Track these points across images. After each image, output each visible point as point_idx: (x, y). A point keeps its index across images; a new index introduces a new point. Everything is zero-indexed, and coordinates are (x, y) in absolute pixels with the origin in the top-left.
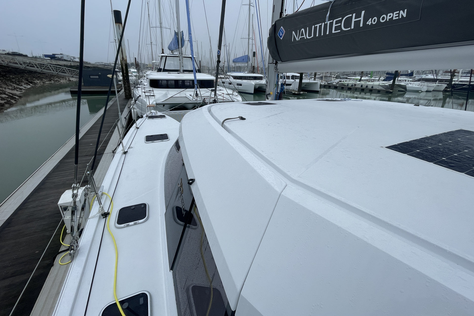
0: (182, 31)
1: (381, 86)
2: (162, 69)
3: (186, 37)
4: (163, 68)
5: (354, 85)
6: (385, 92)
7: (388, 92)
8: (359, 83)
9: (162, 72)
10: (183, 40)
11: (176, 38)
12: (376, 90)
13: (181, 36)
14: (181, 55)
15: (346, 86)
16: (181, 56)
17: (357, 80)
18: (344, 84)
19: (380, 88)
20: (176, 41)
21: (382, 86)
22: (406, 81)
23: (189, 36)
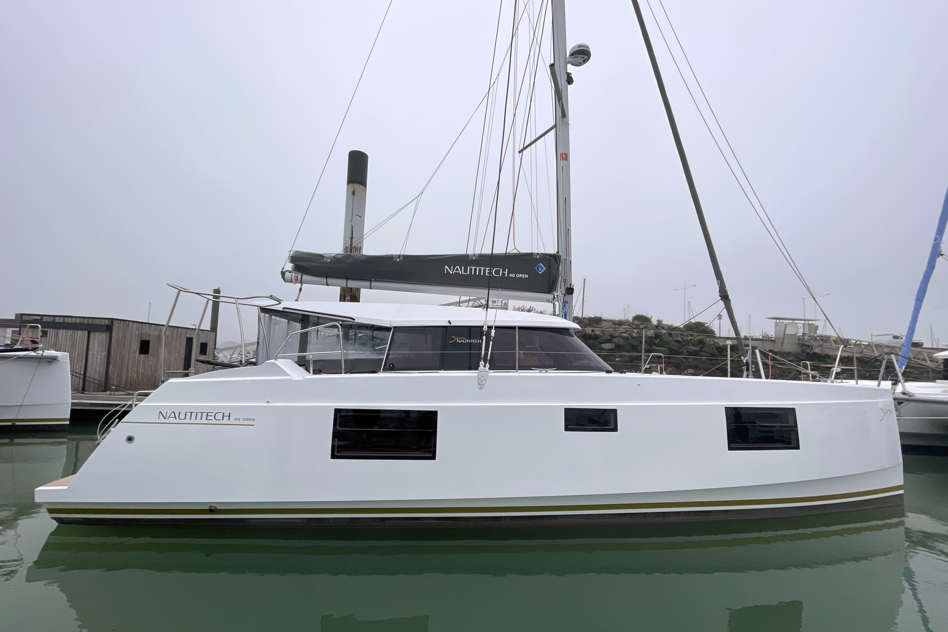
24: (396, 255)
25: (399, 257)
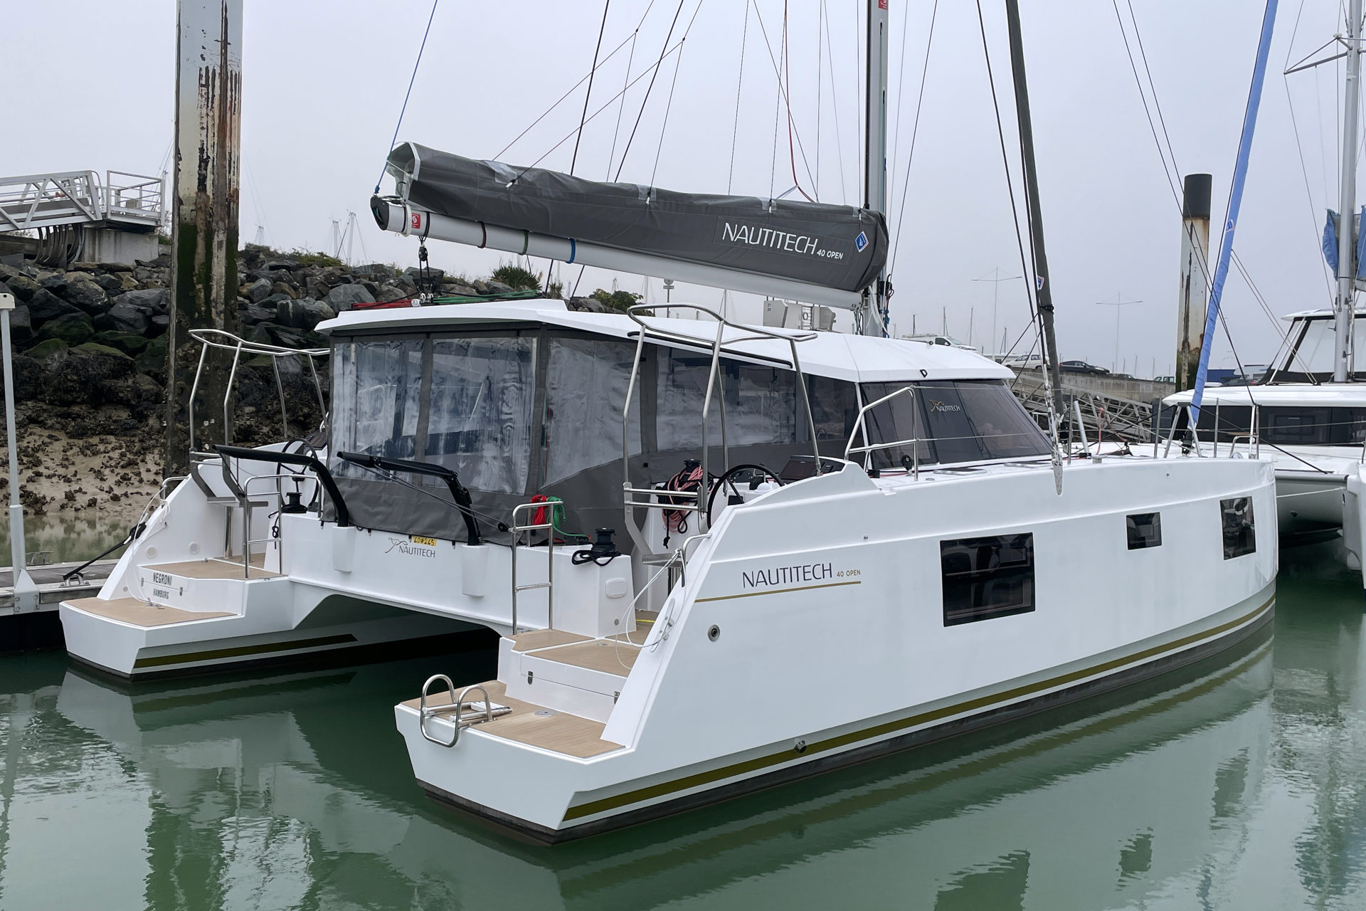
24: (643, 189)
25: (649, 194)
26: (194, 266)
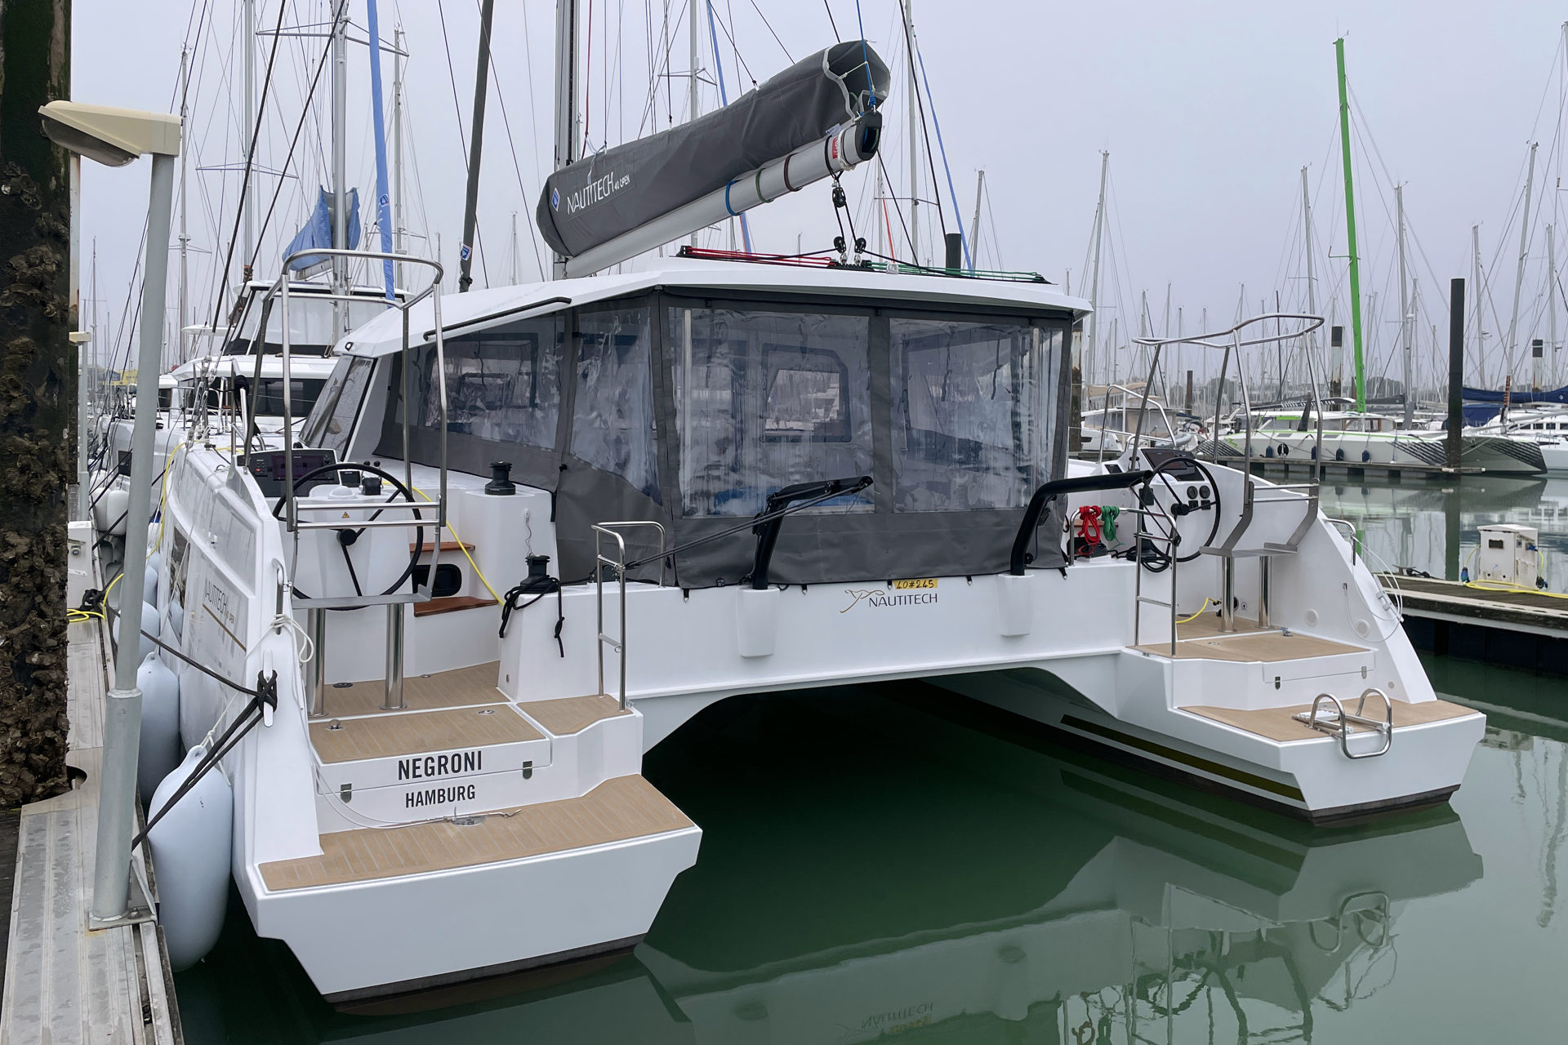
0: (354, 190)
1: (1403, 447)
2: (250, 341)
3: (367, 215)
4: (253, 339)
5: (1280, 449)
6: (1424, 475)
7: (1435, 478)
8: (1301, 436)
9: (250, 354)
10: (353, 223)
11: (324, 216)
12: (1378, 467)
13: (349, 207)
14: (344, 282)
15: (1241, 455)
16: (341, 286)
17: (1290, 423)
18: (1233, 446)
19: (1404, 459)
20: (325, 228)
21: (1411, 450)
22: (1539, 426)
23: (379, 209)
26: (49, 67)
